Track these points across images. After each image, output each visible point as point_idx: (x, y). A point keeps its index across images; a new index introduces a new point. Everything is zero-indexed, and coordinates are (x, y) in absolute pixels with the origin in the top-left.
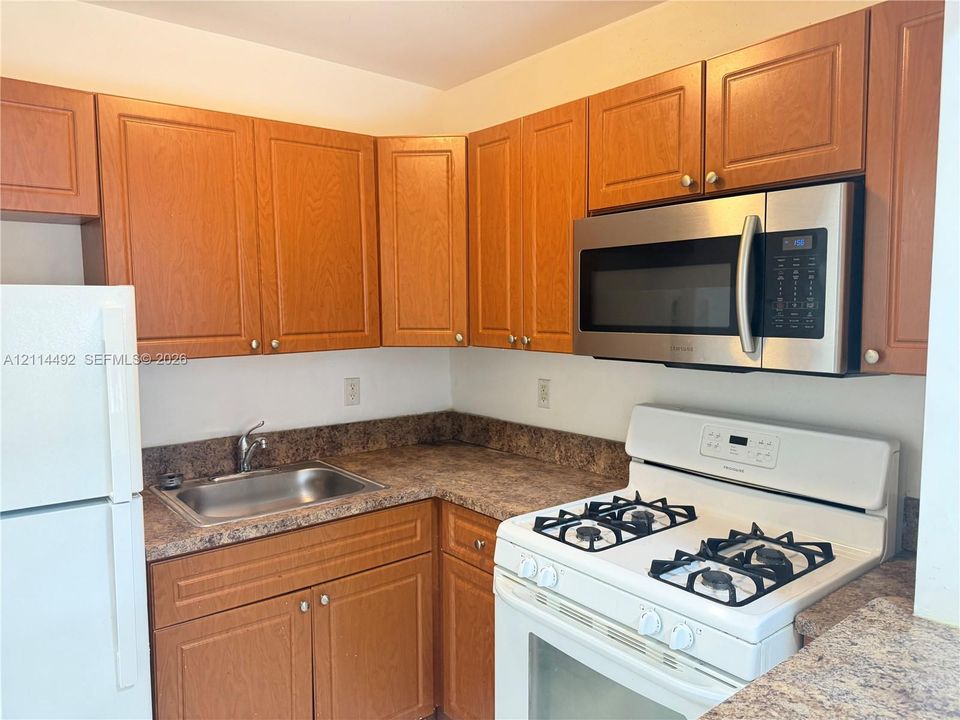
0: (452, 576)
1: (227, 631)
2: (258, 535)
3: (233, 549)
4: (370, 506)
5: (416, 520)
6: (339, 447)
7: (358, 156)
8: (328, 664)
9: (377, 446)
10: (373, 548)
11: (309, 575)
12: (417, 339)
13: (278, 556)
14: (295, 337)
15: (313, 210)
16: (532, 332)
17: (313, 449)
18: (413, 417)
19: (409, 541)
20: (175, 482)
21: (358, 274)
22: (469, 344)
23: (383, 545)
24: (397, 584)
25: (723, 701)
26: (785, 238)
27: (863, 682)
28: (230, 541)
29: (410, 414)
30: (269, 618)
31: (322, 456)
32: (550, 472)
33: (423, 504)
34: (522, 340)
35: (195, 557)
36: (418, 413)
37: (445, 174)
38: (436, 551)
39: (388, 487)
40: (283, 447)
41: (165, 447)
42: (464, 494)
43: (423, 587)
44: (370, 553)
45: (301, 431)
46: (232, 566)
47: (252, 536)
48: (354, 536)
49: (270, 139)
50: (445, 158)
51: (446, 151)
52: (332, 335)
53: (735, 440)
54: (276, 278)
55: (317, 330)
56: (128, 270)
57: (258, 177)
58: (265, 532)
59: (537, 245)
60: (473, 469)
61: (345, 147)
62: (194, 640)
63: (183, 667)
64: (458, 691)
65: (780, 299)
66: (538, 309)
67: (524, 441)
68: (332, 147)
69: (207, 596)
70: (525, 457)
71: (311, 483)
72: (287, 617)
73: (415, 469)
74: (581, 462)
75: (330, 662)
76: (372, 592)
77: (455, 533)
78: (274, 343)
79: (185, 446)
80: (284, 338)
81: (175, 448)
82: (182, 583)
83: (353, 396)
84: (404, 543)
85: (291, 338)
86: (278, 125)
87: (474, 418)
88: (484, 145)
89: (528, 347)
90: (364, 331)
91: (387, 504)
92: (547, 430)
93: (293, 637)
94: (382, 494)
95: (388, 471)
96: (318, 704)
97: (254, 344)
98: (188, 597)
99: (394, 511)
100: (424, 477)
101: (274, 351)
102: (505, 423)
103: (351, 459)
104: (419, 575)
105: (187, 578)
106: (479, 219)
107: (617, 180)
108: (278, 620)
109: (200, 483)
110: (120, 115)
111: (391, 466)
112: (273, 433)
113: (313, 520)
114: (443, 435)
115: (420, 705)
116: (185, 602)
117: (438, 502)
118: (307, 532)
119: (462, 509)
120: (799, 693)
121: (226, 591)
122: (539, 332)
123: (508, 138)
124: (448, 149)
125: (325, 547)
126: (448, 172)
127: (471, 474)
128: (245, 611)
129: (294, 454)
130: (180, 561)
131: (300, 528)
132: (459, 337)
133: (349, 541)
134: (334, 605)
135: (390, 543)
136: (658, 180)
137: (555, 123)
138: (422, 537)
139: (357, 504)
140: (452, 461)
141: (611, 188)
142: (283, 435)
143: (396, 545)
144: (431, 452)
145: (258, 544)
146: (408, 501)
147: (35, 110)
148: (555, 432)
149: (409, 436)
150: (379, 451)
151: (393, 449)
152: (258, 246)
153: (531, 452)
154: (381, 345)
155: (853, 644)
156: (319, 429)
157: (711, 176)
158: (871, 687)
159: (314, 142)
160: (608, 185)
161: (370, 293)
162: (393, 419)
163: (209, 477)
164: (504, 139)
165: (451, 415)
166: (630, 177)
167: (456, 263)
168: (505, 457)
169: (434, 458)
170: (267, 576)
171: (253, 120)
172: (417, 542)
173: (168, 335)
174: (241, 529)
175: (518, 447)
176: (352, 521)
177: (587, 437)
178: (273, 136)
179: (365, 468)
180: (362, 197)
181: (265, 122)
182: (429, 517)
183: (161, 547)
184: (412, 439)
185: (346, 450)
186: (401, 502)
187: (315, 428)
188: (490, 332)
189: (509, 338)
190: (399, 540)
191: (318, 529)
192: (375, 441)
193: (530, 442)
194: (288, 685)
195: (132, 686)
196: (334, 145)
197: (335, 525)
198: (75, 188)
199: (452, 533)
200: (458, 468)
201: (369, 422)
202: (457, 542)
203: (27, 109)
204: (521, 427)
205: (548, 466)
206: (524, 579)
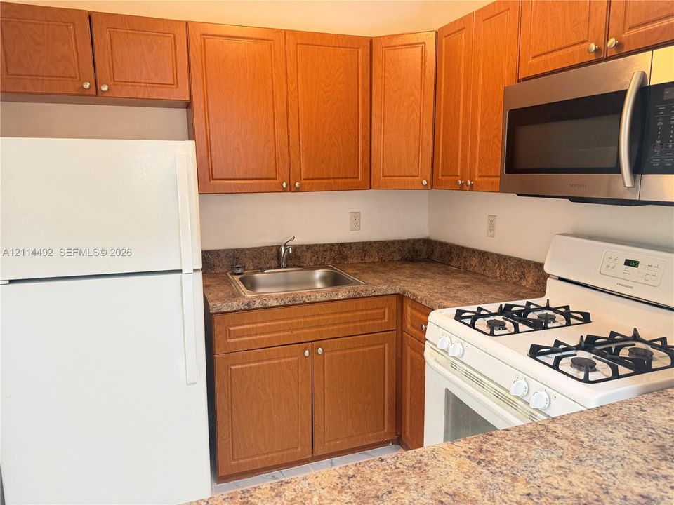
0: (409, 348)
1: (258, 361)
2: (278, 304)
3: (262, 311)
4: (351, 295)
5: (385, 308)
6: (345, 258)
7: (358, 52)
8: (322, 393)
9: (371, 260)
10: (354, 322)
11: (310, 333)
12: (395, 183)
13: (291, 319)
14: (311, 181)
15: (326, 92)
16: (474, 177)
17: (328, 258)
18: (398, 241)
19: (380, 321)
20: (240, 271)
21: (355, 138)
22: (432, 188)
23: (360, 321)
24: (370, 348)
25: (504, 428)
26: (666, 89)
27: (630, 435)
28: (260, 306)
29: (396, 239)
30: (284, 357)
31: (334, 263)
32: (489, 284)
33: (390, 298)
34: (467, 182)
35: (240, 314)
36: (403, 239)
37: (420, 60)
38: (399, 330)
39: (367, 284)
40: (308, 255)
41: (237, 250)
42: (416, 293)
43: (389, 353)
44: (352, 325)
45: (320, 245)
46: (262, 322)
47: (274, 305)
48: (340, 313)
49: (297, 44)
50: (420, 48)
51: (421, 43)
52: (336, 180)
53: (628, 263)
54: (300, 140)
55: (325, 176)
56: (207, 135)
57: (288, 71)
58: (282, 303)
59: (481, 109)
60: (432, 278)
61: (349, 46)
62: (239, 364)
63: (231, 379)
64: (411, 426)
65: (658, 142)
66: (479, 158)
67: (475, 261)
68: (339, 47)
69: (246, 339)
70: (475, 273)
71: (324, 279)
72: (296, 359)
73: (392, 275)
74: (515, 278)
75: (324, 392)
76: (353, 351)
77: (411, 319)
78: (297, 184)
79: (248, 249)
80: (303, 181)
81: (242, 250)
82: (231, 329)
83: (356, 224)
84: (376, 322)
85: (308, 181)
86: (302, 33)
87: (442, 244)
88: (448, 35)
89: (472, 189)
90: (358, 178)
91: (363, 294)
92: (492, 254)
93: (300, 371)
94: (361, 287)
95: (372, 274)
96: (316, 417)
97: (284, 185)
98: (234, 337)
99: (369, 300)
100: (394, 280)
101: (298, 190)
102: (463, 248)
103: (352, 266)
104: (387, 345)
105: (235, 325)
106: (443, 93)
107: (540, 52)
108: (290, 359)
109: (255, 273)
110: (201, 35)
111: (375, 272)
112: (302, 246)
113: (313, 299)
114: (420, 255)
115: (386, 431)
116: (233, 340)
117: (401, 297)
118: (310, 306)
119: (415, 302)
120: (569, 433)
121: (258, 337)
122: (480, 177)
123: (464, 28)
124: (423, 41)
125: (321, 318)
126: (422, 59)
127: (429, 281)
128: (269, 351)
129: (315, 260)
130: (230, 315)
131: (304, 303)
132: (425, 182)
133: (338, 316)
134: (327, 355)
135: (366, 321)
136: (570, 50)
137: (497, 12)
138: (389, 319)
139: (343, 293)
140: (419, 272)
141: (536, 59)
142: (309, 247)
143: (371, 322)
144: (407, 265)
145: (278, 310)
146: (379, 294)
147: (153, 35)
148: (498, 255)
149: (394, 255)
150: (373, 263)
151: (383, 262)
152: (288, 119)
153: (479, 270)
154: (370, 188)
155: (642, 410)
156: (332, 245)
157: (612, 42)
158: (635, 439)
159: (327, 45)
160: (534, 57)
161: (363, 151)
162: (384, 242)
163: (262, 270)
164: (462, 29)
165: (427, 242)
166: (550, 49)
167: (425, 127)
168: (460, 272)
169: (408, 269)
170: (283, 331)
171: (285, 31)
172: (386, 323)
173: (232, 177)
174: (267, 299)
175: (471, 266)
176: (339, 303)
177: (520, 260)
178: (299, 42)
179: (358, 272)
180: (360, 82)
181: (294, 33)
182: (394, 306)
183: (218, 305)
184: (397, 257)
185: (350, 261)
186: (373, 294)
187: (329, 244)
188: (447, 178)
189: (457, 182)
190: (372, 320)
191: (317, 305)
192: (370, 256)
193: (479, 262)
194: (296, 400)
195: (195, 383)
196: (341, 46)
197: (328, 304)
198: (176, 84)
199: (409, 318)
200: (421, 276)
201: (366, 243)
202: (412, 325)
203: (147, 35)
204: (474, 251)
205: (490, 280)
206: (442, 350)
